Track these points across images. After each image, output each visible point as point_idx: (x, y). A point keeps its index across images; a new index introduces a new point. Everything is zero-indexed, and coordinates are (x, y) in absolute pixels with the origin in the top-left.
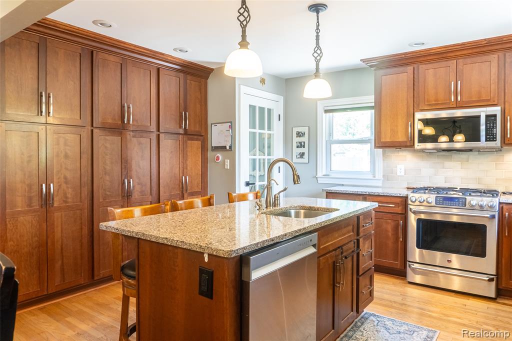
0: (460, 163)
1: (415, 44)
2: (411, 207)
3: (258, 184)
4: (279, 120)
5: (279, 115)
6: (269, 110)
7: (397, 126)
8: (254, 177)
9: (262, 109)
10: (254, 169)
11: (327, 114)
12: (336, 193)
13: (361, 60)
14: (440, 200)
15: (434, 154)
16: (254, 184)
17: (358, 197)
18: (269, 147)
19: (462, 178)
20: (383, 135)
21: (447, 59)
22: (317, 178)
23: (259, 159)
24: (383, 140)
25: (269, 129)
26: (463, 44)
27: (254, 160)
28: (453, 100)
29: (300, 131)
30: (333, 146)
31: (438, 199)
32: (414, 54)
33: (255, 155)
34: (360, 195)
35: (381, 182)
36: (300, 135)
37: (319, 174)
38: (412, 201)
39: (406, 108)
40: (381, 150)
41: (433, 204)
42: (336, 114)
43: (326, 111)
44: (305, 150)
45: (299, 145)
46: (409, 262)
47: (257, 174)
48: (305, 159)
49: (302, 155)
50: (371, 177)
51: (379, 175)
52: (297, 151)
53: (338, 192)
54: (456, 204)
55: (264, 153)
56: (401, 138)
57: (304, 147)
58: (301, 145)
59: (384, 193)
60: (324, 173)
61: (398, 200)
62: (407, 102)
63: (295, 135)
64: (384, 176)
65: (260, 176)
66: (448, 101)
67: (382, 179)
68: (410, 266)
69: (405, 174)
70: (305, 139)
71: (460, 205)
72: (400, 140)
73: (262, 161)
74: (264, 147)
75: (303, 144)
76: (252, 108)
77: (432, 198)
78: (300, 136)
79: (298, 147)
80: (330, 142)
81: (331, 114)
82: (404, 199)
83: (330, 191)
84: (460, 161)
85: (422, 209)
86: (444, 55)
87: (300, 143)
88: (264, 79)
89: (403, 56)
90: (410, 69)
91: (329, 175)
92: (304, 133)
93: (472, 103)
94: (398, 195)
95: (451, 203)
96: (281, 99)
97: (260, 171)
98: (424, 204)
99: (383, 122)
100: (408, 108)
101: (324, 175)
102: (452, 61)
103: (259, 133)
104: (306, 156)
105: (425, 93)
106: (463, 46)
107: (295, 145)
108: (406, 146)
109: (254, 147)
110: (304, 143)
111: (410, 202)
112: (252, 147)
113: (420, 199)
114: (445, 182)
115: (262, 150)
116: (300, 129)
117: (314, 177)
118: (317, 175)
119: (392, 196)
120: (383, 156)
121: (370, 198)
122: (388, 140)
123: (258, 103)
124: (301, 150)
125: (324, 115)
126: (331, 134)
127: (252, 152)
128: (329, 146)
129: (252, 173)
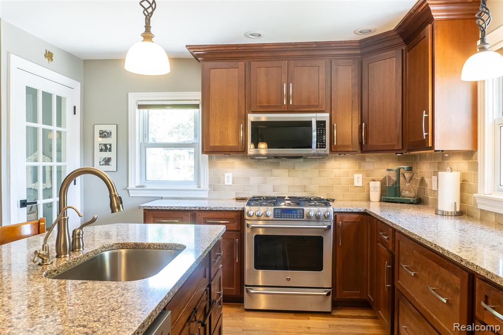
0: (287, 170)
1: (251, 35)
2: (248, 222)
3: (41, 202)
4: (75, 113)
5: (75, 107)
6: (59, 99)
7: (227, 129)
8: (36, 191)
9: (47, 96)
10: (35, 180)
11: (142, 110)
12: (158, 210)
13: (187, 46)
14: (278, 213)
15: (265, 161)
16: (36, 203)
17: (186, 213)
18: (59, 150)
19: (289, 186)
20: (212, 139)
21: (279, 58)
22: (128, 190)
23: (44, 167)
24: (212, 144)
25: (59, 124)
26: (296, 44)
27: (35, 169)
28: (285, 104)
29: (104, 129)
30: (148, 150)
31: (276, 212)
32: (246, 48)
33: (36, 161)
34: (188, 211)
35: (207, 193)
36: (103, 134)
37: (131, 186)
38: (250, 216)
39: (237, 109)
40: (206, 156)
41: (271, 217)
42: (152, 111)
43: (140, 107)
44: (112, 155)
45: (104, 148)
46: (246, 286)
47: (40, 186)
48: (113, 166)
49: (107, 161)
50: (195, 187)
51: (205, 184)
52: (100, 156)
53: (160, 208)
54: (294, 216)
55: (51, 159)
56: (231, 142)
57: (110, 150)
58: (106, 148)
59: (217, 208)
60: (138, 184)
61: (233, 215)
62: (239, 102)
63: (97, 134)
64: (210, 186)
65: (45, 190)
66: (280, 104)
67: (209, 189)
68: (247, 291)
69: (233, 183)
70: (112, 140)
71: (299, 217)
72: (231, 145)
73: (48, 170)
74: (51, 150)
75: (108, 146)
76: (31, 92)
77: (270, 211)
78: (105, 137)
79: (101, 150)
80: (145, 145)
81: (146, 110)
82: (239, 213)
83: (150, 208)
84: (287, 169)
85: (261, 224)
86: (276, 54)
87: (105, 145)
88: (52, 54)
89: (235, 48)
90: (241, 64)
91: (143, 187)
92: (111, 133)
93: (303, 108)
94: (233, 209)
95: (289, 216)
96: (78, 86)
97: (44, 182)
98: (261, 218)
99: (212, 123)
100: (239, 109)
101: (137, 187)
102: (284, 62)
103: (44, 130)
104: (113, 163)
105: (257, 94)
106: (295, 46)
107: (97, 148)
108: (237, 152)
109: (35, 149)
110: (110, 145)
111: (246, 217)
112: (32, 149)
113: (259, 212)
114: (273, 191)
115: (47, 153)
116: (104, 128)
117: (123, 189)
118: (128, 186)
119: (226, 210)
120: (209, 162)
121: (200, 214)
122: (217, 144)
123: (42, 86)
124: (106, 155)
125: (137, 110)
126: (146, 135)
127: (32, 157)
128: (143, 149)
129: (32, 186)
